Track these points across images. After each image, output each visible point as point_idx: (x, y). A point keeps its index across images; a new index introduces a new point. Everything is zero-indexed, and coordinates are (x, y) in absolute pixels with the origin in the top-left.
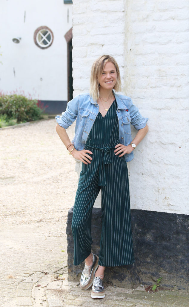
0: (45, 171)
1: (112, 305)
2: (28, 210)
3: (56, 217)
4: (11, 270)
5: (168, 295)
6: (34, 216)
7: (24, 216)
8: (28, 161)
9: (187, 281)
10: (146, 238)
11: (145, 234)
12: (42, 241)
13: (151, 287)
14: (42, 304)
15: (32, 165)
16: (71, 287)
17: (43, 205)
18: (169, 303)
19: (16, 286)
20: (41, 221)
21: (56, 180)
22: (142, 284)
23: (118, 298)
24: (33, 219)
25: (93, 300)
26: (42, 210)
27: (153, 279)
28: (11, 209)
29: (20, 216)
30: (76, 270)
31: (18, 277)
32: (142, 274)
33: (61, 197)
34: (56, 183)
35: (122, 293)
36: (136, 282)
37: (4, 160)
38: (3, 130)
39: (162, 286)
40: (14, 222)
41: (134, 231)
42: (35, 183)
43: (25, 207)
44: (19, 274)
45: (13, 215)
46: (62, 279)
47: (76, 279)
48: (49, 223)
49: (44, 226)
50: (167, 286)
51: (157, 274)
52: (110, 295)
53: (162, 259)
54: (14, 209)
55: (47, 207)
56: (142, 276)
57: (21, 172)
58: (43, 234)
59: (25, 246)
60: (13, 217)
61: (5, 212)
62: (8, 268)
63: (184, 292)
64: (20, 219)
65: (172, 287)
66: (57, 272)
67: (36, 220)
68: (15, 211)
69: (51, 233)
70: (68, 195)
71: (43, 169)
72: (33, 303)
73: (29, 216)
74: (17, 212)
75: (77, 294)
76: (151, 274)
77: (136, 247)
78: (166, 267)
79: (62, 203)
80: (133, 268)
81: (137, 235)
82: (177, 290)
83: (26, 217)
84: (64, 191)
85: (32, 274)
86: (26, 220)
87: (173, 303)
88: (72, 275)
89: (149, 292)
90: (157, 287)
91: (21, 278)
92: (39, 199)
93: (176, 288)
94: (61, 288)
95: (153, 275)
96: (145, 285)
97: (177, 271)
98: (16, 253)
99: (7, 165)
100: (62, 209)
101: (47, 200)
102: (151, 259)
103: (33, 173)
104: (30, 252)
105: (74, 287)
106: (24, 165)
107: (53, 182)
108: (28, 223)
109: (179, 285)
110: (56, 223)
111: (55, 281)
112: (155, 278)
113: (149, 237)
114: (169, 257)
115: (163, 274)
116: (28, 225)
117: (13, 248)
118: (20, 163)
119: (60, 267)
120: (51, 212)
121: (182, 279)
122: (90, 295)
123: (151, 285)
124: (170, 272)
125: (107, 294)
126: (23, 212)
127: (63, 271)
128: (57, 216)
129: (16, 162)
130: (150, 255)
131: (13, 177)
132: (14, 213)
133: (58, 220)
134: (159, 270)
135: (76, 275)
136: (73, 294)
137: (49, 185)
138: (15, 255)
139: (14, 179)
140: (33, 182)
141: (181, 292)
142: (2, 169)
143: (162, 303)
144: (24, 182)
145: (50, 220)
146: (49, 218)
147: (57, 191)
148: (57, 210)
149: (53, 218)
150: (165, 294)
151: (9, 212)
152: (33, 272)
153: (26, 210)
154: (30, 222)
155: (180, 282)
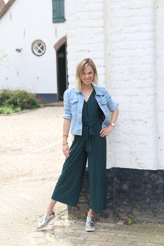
0: (44, 144)
1: (101, 235)
2: (34, 172)
3: (54, 176)
4: (26, 214)
5: (139, 227)
6: (39, 176)
7: (32, 176)
8: (31, 137)
9: (153, 216)
10: (123, 187)
11: (122, 184)
12: (47, 193)
13: (128, 221)
14: (51, 236)
15: (34, 140)
16: (71, 224)
17: (44, 168)
18: (141, 232)
19: (31, 225)
20: (44, 179)
21: (53, 150)
22: (121, 220)
23: (104, 230)
24: (38, 178)
25: (87, 232)
26: (44, 172)
27: (128, 216)
28: (22, 172)
29: (29, 176)
30: (74, 212)
31: (31, 218)
32: (121, 213)
33: (57, 162)
34: (53, 152)
35: (107, 227)
36: (117, 219)
37: (14, 137)
38: (11, 115)
39: (135, 221)
40: (25, 180)
41: (114, 183)
42: (37, 153)
43: (32, 170)
44: (32, 217)
45: (23, 176)
46: (63, 219)
47: (74, 218)
48: (50, 181)
49: (47, 182)
50: (138, 221)
51: (131, 213)
52: (99, 229)
53: (134, 202)
54: (24, 172)
55: (48, 169)
56: (121, 215)
57: (27, 145)
58: (46, 188)
59: (34, 197)
60: (24, 177)
61: (17, 174)
62: (24, 212)
63: (151, 225)
64: (29, 178)
65: (143, 221)
66: (59, 214)
67: (40, 178)
68: (24, 173)
69: (52, 187)
70: (62, 160)
71: (42, 143)
72: (44, 235)
73: (35, 176)
74: (26, 174)
75: (76, 228)
76: (127, 212)
77: (116, 194)
78: (137, 207)
79: (58, 166)
80: (114, 209)
81: (117, 185)
82: (146, 224)
83: (33, 177)
84: (59, 158)
85: (42, 216)
86: (33, 179)
87: (144, 232)
88: (70, 216)
89: (126, 225)
90: (132, 221)
91: (34, 219)
92: (41, 164)
93: (145, 222)
94: (63, 224)
95: (129, 213)
96: (123, 221)
97: (145, 210)
98: (28, 202)
99: (15, 140)
100: (58, 171)
101: (47, 164)
102: (127, 202)
103: (36, 146)
104: (38, 201)
105: (73, 223)
106: (28, 140)
107: (51, 152)
108: (35, 181)
109: (147, 220)
110: (55, 180)
111: (59, 220)
112: (130, 216)
113: (125, 187)
114: (139, 200)
115: (135, 212)
116: (35, 182)
117: (26, 198)
118: (25, 139)
119: (61, 210)
120: (51, 172)
121: (150, 216)
122: (85, 229)
123: (127, 220)
124: (141, 211)
125: (97, 228)
126: (30, 174)
127: (64, 213)
128: (56, 176)
129: (22, 138)
130: (126, 200)
131: (21, 149)
132: (24, 175)
133: (56, 178)
134: (133, 209)
135: (74, 215)
136: (73, 229)
137: (48, 154)
138: (28, 203)
139: (22, 151)
140: (36, 152)
141: (149, 225)
142: (13, 143)
143: (136, 233)
144: (29, 152)
145: (51, 179)
146: (49, 177)
147: (54, 158)
148: (55, 171)
149: (52, 177)
150: (138, 226)
151: (20, 174)
152: (42, 215)
153: (32, 172)
154: (36, 180)
155: (148, 217)
